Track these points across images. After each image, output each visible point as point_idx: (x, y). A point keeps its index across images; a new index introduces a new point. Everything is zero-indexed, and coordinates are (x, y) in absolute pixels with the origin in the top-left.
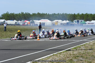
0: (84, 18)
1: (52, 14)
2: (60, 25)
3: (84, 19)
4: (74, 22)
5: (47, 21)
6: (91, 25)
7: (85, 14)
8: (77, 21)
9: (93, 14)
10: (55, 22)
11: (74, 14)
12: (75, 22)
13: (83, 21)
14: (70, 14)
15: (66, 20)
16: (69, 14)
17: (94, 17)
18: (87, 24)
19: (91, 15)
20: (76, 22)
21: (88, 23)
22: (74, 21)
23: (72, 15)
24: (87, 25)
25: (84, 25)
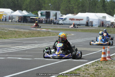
0: (62, 8)
3: (60, 10)
4: (40, 15)
6: (78, 22)
8: (45, 14)
12: (41, 14)
13: (59, 12)
15: (22, 11)
17: (83, 6)
18: (68, 20)
20: (43, 15)
21: (70, 19)
22: (39, 13)
24: (68, 23)
25: (61, 22)
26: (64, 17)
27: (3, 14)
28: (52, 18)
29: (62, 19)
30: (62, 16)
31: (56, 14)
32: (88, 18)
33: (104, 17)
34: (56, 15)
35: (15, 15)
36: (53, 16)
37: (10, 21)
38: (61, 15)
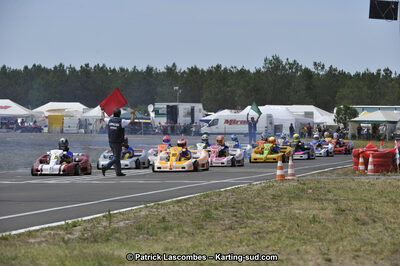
0: (205, 95)
1: (26, 68)
2: (74, 129)
4: (152, 115)
5: (6, 107)
7: (205, 69)
8: (165, 111)
9: (253, 71)
10: (47, 114)
11: (149, 70)
12: (156, 112)
13: (199, 107)
14: (122, 69)
16: (117, 69)
18: (221, 123)
19: (243, 73)
20: (162, 115)
21: (227, 122)
22: (151, 108)
23: (135, 73)
24: (222, 131)
25: (205, 129)
26: (213, 116)
27: (63, 116)
28: (183, 119)
29: (207, 121)
30: (207, 115)
31: (193, 109)
32: (269, 117)
33: (309, 115)
34: (192, 113)
35: (93, 117)
36: (185, 116)
37: (83, 131)
38: (205, 112)
